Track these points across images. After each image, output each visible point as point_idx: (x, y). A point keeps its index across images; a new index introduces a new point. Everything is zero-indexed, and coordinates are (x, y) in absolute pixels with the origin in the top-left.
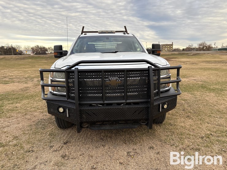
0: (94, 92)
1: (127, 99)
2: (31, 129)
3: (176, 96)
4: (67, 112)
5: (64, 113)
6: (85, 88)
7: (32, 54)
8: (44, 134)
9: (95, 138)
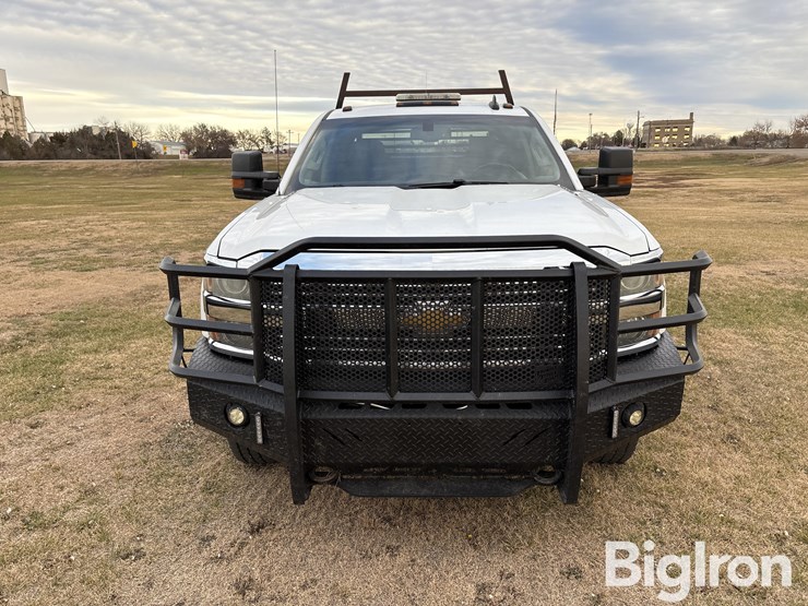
0: (357, 352)
1: (483, 389)
2: (145, 462)
3: (681, 376)
4: (259, 424)
5: (248, 428)
6: (322, 338)
7: (183, 157)
8: (187, 486)
9: (366, 511)
